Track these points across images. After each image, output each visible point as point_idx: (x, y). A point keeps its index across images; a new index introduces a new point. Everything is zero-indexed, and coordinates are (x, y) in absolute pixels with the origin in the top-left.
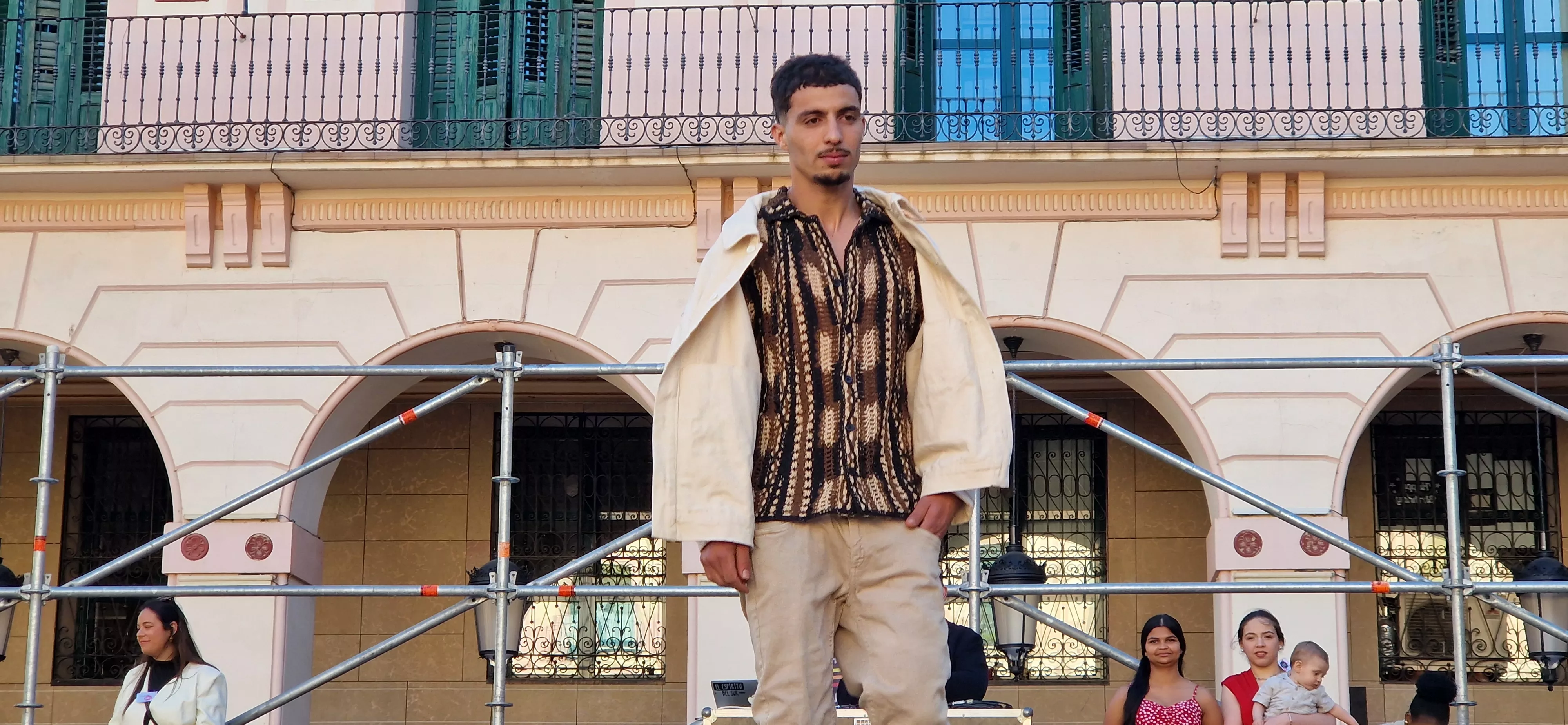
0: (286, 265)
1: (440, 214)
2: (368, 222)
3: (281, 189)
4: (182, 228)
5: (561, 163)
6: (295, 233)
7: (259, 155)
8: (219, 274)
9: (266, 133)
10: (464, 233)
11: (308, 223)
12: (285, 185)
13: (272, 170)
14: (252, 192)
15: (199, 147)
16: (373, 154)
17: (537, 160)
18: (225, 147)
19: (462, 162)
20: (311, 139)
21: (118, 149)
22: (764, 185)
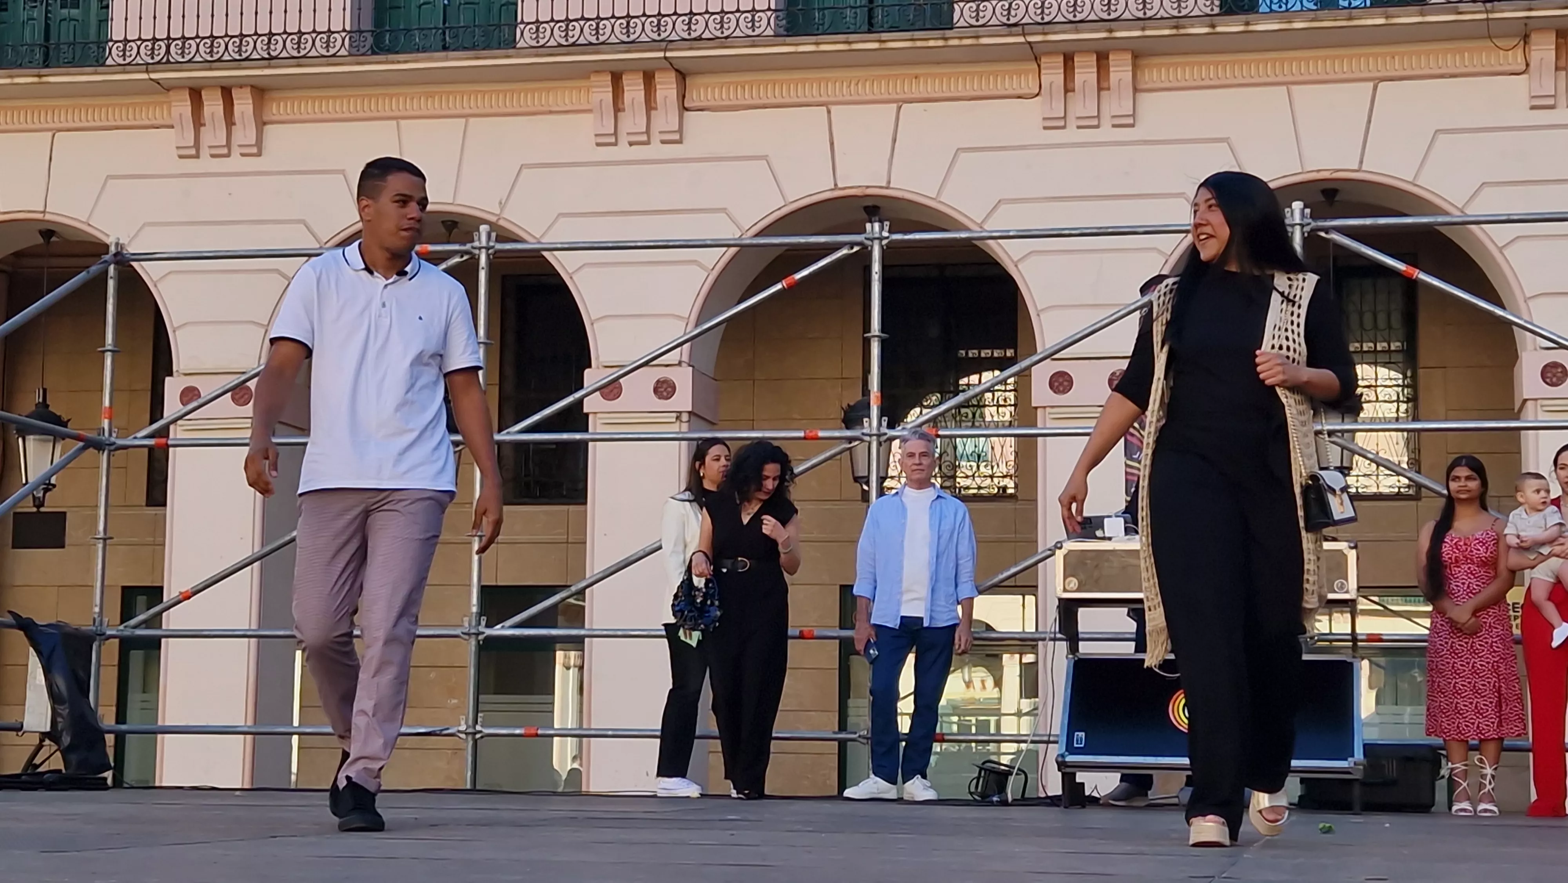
0: (680, 142)
1: (811, 92)
2: (750, 102)
3: (673, 75)
4: (590, 111)
5: (919, 44)
6: (686, 114)
7: (654, 44)
8: (623, 151)
9: (659, 25)
10: (833, 108)
11: (698, 104)
12: (677, 70)
13: (665, 58)
14: (649, 79)
15: (602, 39)
16: (753, 40)
17: (898, 42)
18: (625, 38)
19: (831, 45)
20: (698, 29)
21: (534, 43)
22: (1102, 58)
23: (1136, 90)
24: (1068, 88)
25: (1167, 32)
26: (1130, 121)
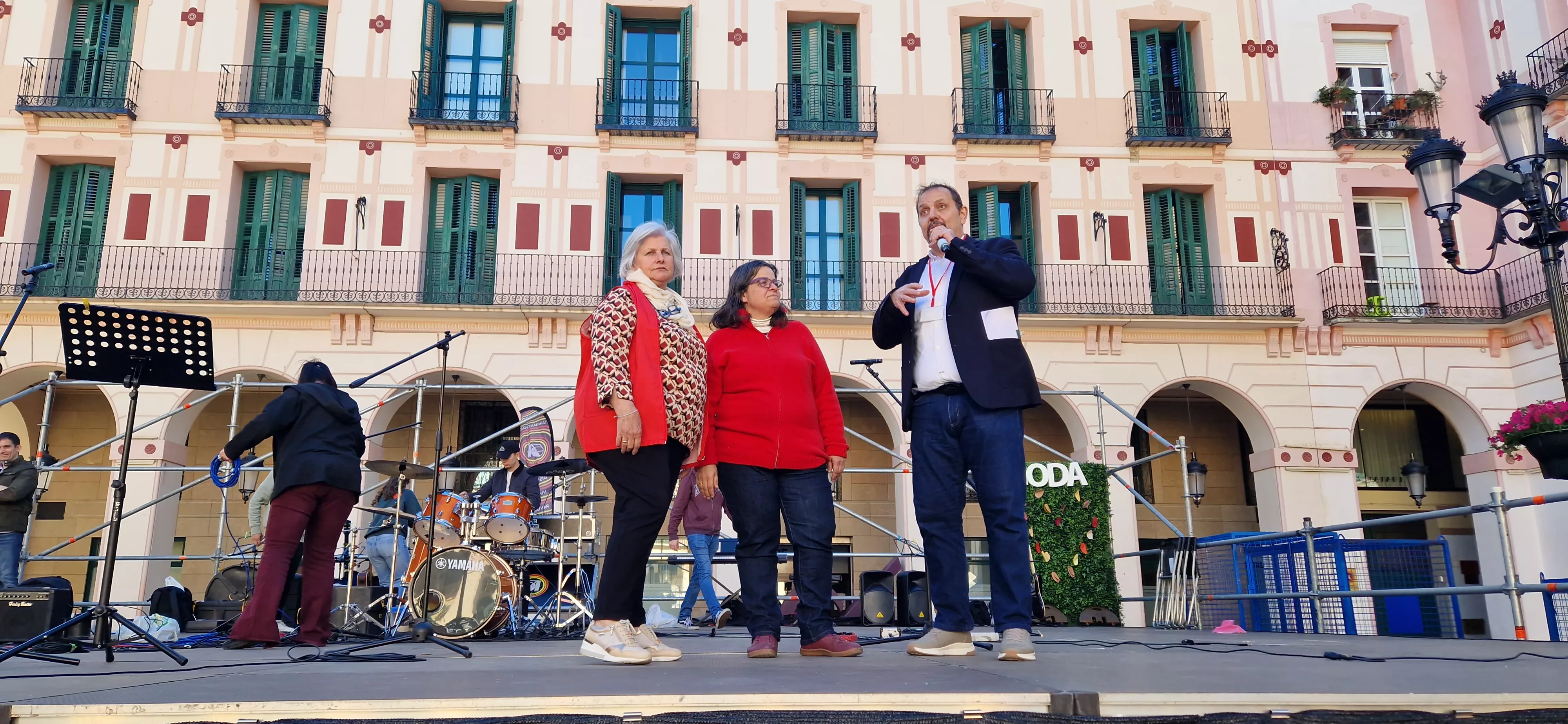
0: (371, 345)
1: (431, 327)
2: (403, 329)
3: (369, 316)
4: (330, 330)
5: (481, 310)
6: (374, 333)
7: (359, 303)
8: (344, 347)
9: (362, 295)
10: (440, 334)
11: (380, 329)
13: (365, 309)
14: (358, 317)
15: (336, 299)
16: (403, 304)
17: (468, 309)
18: (347, 300)
19: (438, 308)
20: (380, 298)
21: (304, 299)
22: (554, 320)
23: (567, 334)
24: (540, 332)
25: (579, 312)
26: (565, 346)
